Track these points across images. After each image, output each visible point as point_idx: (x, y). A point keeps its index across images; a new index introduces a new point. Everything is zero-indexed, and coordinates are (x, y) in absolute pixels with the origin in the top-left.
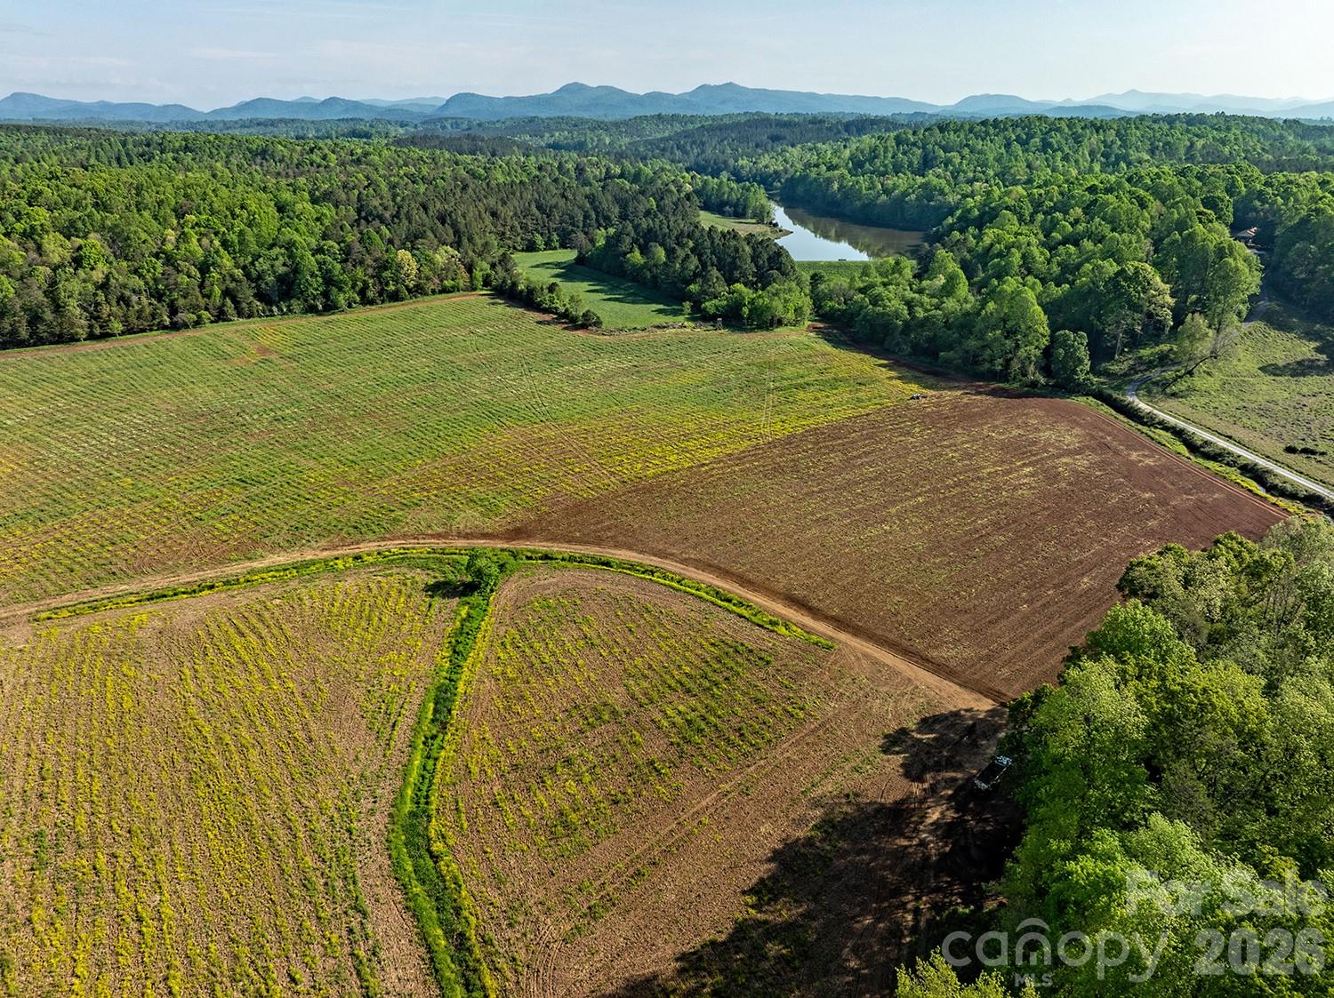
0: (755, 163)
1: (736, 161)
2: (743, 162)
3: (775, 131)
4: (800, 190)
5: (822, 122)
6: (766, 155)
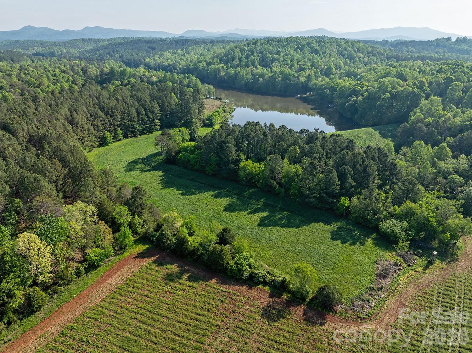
0: (154, 60)
3: (148, 45)
6: (156, 56)
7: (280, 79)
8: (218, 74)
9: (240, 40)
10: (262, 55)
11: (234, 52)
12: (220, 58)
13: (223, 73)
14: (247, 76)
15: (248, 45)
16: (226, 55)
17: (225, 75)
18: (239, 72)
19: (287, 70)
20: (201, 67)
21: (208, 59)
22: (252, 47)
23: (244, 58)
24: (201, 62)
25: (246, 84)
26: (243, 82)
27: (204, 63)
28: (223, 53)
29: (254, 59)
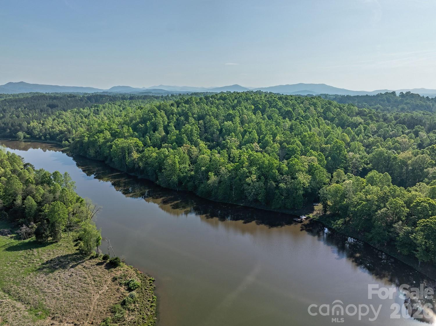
0: (43, 124)
1: (29, 123)
2: (34, 124)
3: (50, 102)
4: (92, 152)
5: (74, 96)
6: (50, 118)
7: (254, 177)
8: (127, 156)
9: (164, 95)
10: (204, 122)
11: (155, 115)
12: (133, 124)
13: (135, 155)
14: (182, 166)
15: (178, 104)
16: (144, 121)
17: (140, 159)
18: (166, 157)
19: (266, 159)
20: (101, 140)
21: (114, 126)
22: (184, 108)
23: (174, 128)
24: (101, 132)
25: (181, 181)
26: (175, 178)
27: (108, 134)
28: (139, 116)
29: (192, 130)
